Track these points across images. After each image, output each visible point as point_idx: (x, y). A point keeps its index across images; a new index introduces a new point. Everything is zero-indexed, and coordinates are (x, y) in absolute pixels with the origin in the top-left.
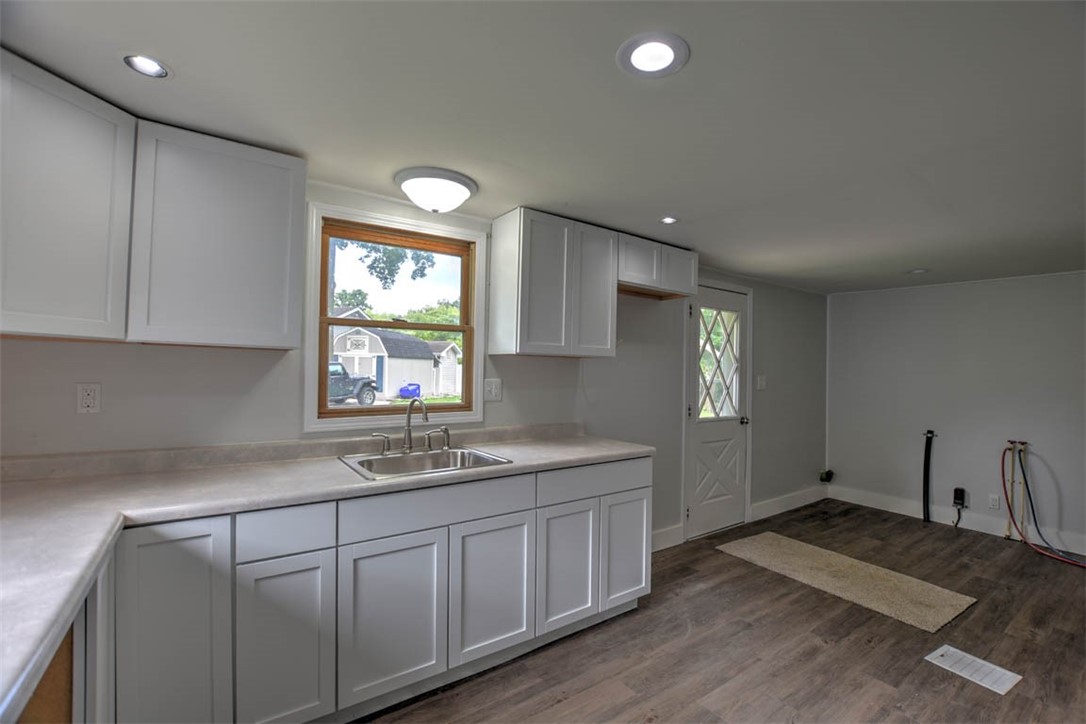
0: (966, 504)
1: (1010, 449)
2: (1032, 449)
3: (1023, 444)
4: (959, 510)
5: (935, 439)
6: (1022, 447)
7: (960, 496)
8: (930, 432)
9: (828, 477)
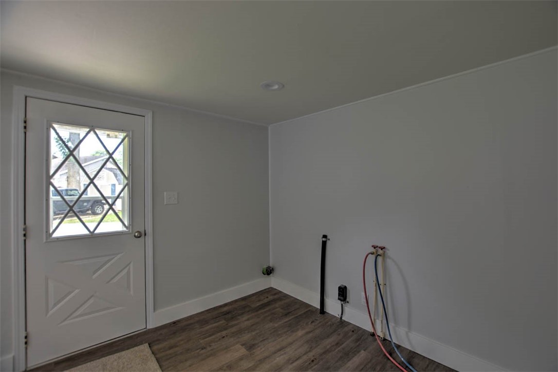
0: (347, 300)
1: (372, 254)
2: (389, 253)
3: (382, 248)
4: (342, 305)
5: (328, 242)
6: (380, 252)
7: (343, 293)
8: (325, 236)
9: (269, 271)
